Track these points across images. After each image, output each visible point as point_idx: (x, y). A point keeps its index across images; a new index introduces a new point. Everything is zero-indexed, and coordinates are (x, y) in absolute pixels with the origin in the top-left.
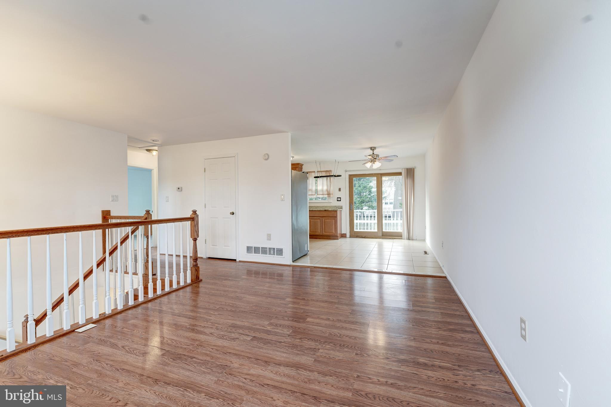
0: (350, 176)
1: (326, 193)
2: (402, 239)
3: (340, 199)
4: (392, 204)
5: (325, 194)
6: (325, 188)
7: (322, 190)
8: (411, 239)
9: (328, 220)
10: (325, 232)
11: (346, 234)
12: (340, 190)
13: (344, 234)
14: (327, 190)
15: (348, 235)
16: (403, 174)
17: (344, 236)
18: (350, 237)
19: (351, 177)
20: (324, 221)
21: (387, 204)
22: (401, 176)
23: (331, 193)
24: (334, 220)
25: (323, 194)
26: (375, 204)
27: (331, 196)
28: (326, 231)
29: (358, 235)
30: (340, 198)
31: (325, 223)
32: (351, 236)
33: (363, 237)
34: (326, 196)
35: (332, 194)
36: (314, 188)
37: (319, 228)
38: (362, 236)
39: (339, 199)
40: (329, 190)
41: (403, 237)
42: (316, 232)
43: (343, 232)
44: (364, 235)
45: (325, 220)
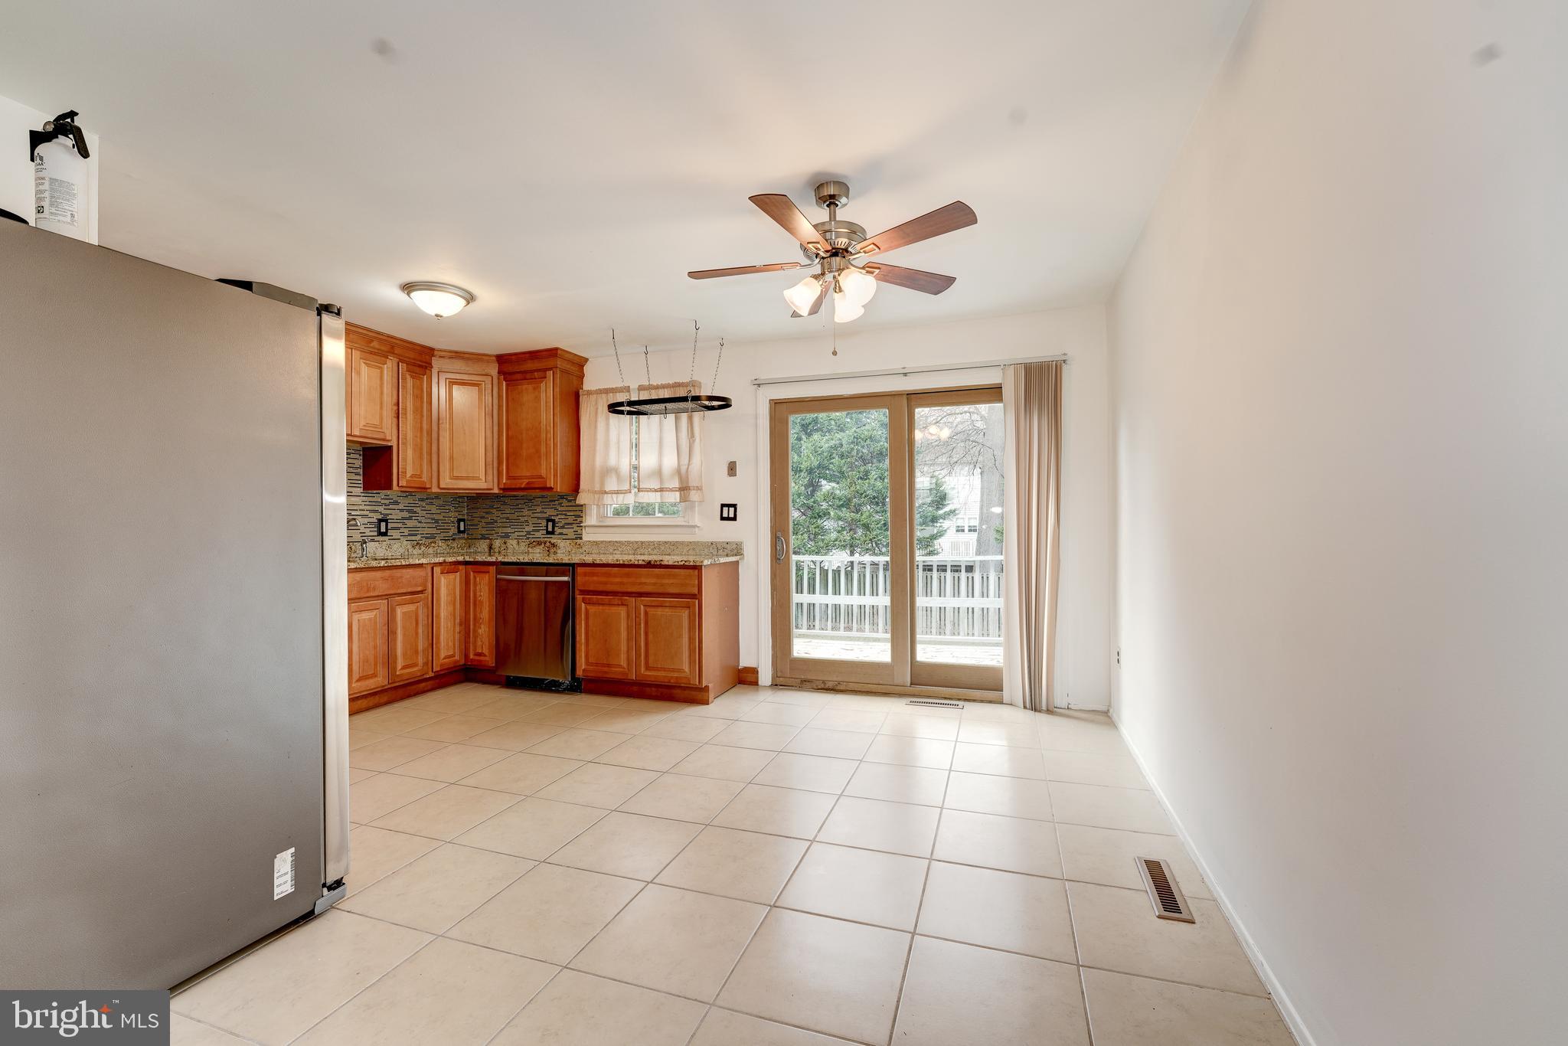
0: (776, 404)
1: (676, 484)
2: (1002, 703)
3: (732, 510)
4: (975, 531)
5: (671, 490)
6: (670, 461)
7: (659, 473)
8: (1044, 707)
9: (659, 611)
10: (648, 668)
11: (754, 671)
12: (732, 469)
13: (748, 670)
14: (678, 471)
15: (765, 677)
16: (1008, 392)
17: (745, 678)
18: (776, 685)
19: (780, 409)
20: (646, 613)
21: (963, 531)
22: (1000, 405)
23: (691, 484)
24: (687, 612)
25: (661, 490)
26: (886, 538)
27: (694, 496)
28: (651, 664)
29: (809, 677)
30: (734, 506)
31: (646, 623)
32: (780, 681)
33: (830, 685)
34: (675, 497)
35: (699, 488)
36: (625, 465)
37: (624, 647)
38: (824, 682)
39: (729, 512)
40: (683, 469)
41: (1006, 695)
42: (609, 665)
43: (745, 662)
44: (832, 679)
45: (651, 611)
